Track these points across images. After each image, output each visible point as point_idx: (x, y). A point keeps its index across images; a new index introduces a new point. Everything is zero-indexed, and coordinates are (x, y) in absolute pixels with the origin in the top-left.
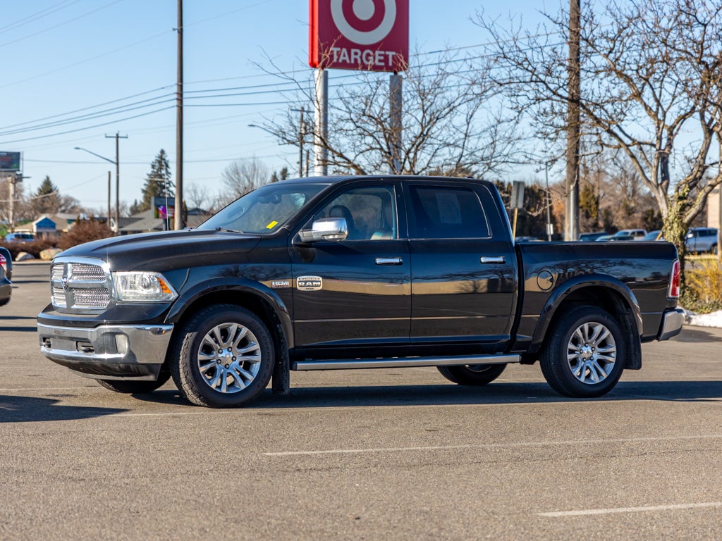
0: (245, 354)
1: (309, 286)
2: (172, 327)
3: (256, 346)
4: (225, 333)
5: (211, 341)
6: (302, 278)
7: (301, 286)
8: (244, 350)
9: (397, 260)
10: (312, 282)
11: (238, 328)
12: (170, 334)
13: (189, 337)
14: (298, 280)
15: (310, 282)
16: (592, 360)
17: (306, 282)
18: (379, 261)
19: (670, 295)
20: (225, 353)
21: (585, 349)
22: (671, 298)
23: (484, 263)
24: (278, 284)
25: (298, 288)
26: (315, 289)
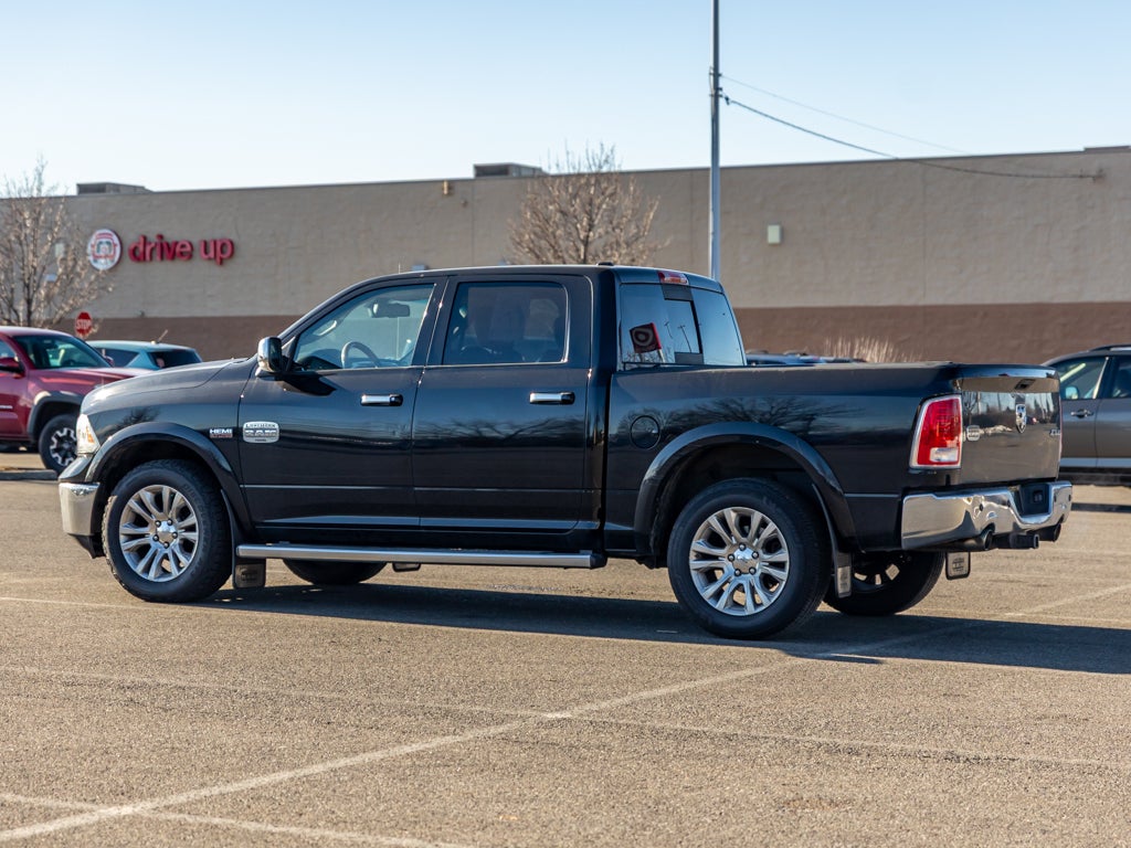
0: (186, 529)
1: (260, 436)
2: (95, 488)
3: (193, 518)
4: (158, 499)
5: (139, 509)
6: (249, 424)
7: (250, 436)
8: (183, 524)
9: (386, 399)
10: (264, 430)
11: (171, 493)
12: (93, 496)
14: (245, 426)
15: (261, 430)
16: (753, 574)
17: (255, 430)
18: (365, 399)
19: (914, 463)
20: (164, 527)
21: (738, 554)
22: (917, 469)
23: (535, 403)
24: (216, 431)
25: (246, 439)
26: (269, 441)
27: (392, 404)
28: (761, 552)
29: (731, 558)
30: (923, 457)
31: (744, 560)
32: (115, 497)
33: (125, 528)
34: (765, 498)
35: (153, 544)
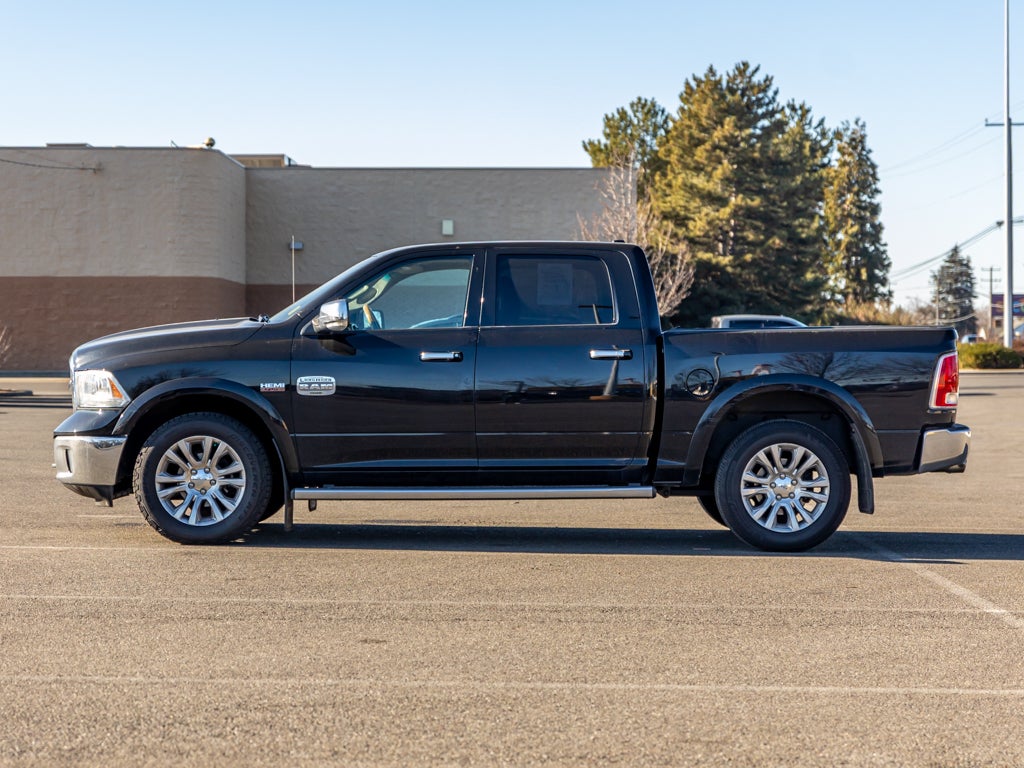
0: (227, 476)
1: (315, 389)
2: (123, 440)
3: (238, 466)
4: (197, 449)
5: (176, 459)
6: (303, 379)
7: (304, 390)
8: (223, 472)
9: (450, 356)
10: (319, 384)
11: (214, 443)
12: (121, 448)
13: (145, 452)
14: (299, 381)
15: (316, 384)
16: (792, 498)
17: (310, 384)
18: (424, 356)
19: (933, 405)
20: (201, 475)
21: (779, 482)
22: (936, 410)
23: (595, 359)
24: (268, 386)
25: (300, 392)
26: (324, 393)
27: (455, 360)
28: (800, 480)
29: (773, 486)
30: (940, 400)
31: (784, 487)
32: (151, 449)
33: (161, 478)
34: (809, 436)
35: (188, 490)
